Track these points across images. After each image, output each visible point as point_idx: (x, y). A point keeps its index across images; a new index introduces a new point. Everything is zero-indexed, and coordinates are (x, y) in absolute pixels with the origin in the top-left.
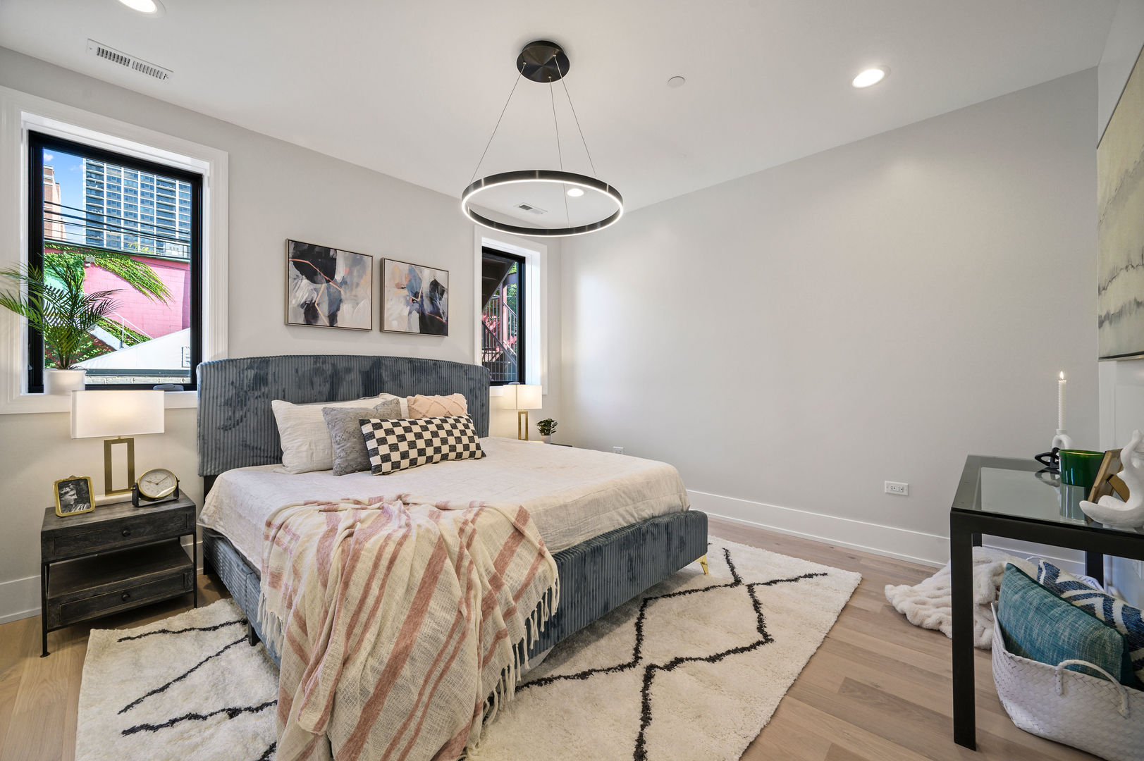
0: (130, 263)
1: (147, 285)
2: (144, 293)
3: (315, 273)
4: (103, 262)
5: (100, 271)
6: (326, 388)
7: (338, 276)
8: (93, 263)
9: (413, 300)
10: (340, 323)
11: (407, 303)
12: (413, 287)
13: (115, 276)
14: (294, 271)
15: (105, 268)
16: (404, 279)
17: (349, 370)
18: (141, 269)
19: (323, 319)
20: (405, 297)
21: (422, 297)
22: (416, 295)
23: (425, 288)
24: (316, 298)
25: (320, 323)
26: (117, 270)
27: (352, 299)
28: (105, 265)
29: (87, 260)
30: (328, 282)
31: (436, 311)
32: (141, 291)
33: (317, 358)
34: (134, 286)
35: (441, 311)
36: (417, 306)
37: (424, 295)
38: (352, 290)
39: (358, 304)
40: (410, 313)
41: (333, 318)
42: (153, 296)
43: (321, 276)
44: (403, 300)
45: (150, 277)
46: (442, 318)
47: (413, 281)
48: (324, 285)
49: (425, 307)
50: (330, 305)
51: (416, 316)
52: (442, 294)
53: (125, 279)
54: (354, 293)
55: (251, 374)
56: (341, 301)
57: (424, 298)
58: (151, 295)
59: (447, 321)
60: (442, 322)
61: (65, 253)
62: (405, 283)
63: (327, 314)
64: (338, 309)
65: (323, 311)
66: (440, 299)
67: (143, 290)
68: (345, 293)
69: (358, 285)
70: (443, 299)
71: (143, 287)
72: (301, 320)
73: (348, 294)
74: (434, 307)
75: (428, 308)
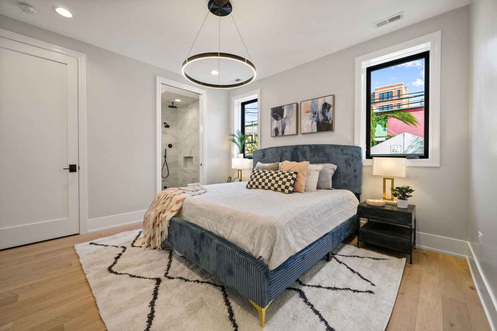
0: (403, 113)
1: (409, 120)
2: (408, 124)
3: (278, 117)
4: (393, 115)
5: (393, 119)
6: (279, 159)
7: (284, 116)
8: (390, 116)
9: (313, 116)
10: (285, 134)
11: (311, 119)
12: (314, 110)
13: (397, 119)
14: (273, 118)
15: (394, 117)
16: (309, 108)
17: (286, 151)
18: (406, 114)
19: (280, 134)
20: (310, 116)
21: (318, 114)
22: (315, 113)
23: (320, 108)
24: (278, 126)
25: (279, 135)
26: (398, 117)
27: (289, 123)
28: (394, 116)
29: (388, 116)
30: (281, 119)
31: (326, 119)
32: (406, 123)
33: (277, 148)
34: (404, 122)
35: (329, 118)
36: (315, 119)
37: (319, 112)
38: (289, 119)
39: (291, 124)
40: (312, 123)
41: (283, 132)
42: (411, 125)
43: (280, 118)
44: (309, 118)
45: (410, 117)
46: (329, 121)
47: (314, 107)
48: (281, 120)
49: (320, 118)
50: (282, 128)
51: (315, 123)
52: (329, 109)
53: (401, 120)
54: (289, 121)
55: (262, 154)
56: (285, 125)
57: (319, 114)
58: (410, 124)
59: (332, 122)
60: (329, 124)
61: (382, 115)
62: (309, 109)
63: (281, 131)
64: (285, 128)
65: (280, 130)
66: (328, 112)
67: (407, 122)
68: (287, 121)
69: (291, 117)
70: (330, 111)
71: (407, 121)
72: (274, 135)
73: (288, 121)
74: (324, 117)
75: (321, 118)
